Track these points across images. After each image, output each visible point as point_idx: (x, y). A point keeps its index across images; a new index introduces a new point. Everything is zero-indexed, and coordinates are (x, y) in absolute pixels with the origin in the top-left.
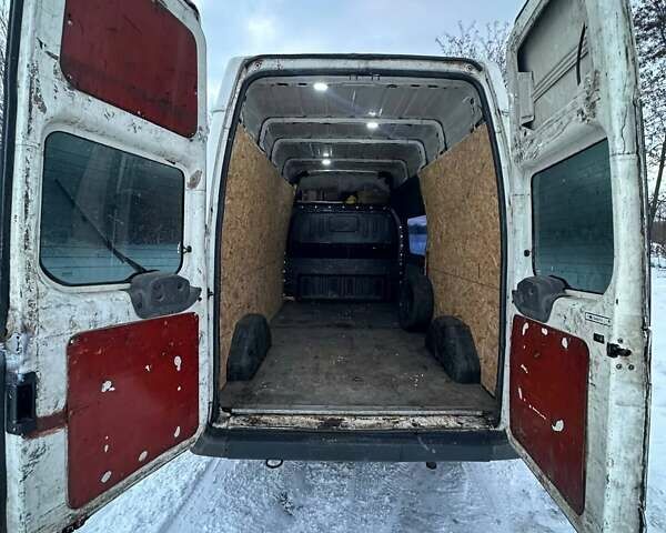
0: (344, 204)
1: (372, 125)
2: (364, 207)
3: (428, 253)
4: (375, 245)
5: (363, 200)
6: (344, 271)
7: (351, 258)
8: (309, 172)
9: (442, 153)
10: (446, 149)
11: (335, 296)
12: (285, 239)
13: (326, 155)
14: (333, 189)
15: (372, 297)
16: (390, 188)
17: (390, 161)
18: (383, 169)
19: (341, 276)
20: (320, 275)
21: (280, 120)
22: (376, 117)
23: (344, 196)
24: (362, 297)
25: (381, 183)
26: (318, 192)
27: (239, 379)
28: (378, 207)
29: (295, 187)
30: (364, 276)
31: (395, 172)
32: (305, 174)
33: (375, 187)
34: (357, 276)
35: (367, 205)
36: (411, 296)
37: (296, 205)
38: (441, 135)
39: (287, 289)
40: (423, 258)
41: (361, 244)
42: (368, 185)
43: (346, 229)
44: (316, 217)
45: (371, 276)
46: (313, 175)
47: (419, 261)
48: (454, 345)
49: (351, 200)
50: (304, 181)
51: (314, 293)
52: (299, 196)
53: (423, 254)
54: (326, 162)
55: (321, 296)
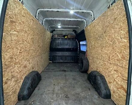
0: (64, 38)
1: (72, 12)
2: (69, 39)
3: (87, 51)
4: (72, 48)
5: (69, 37)
6: (64, 55)
7: (66, 51)
8: (55, 30)
9: (92, 21)
10: (94, 19)
11: (62, 61)
12: (49, 47)
13: (59, 25)
14: (62, 34)
15: (71, 61)
16: (76, 34)
17: (76, 27)
18: (74, 29)
19: (63, 56)
20: (59, 56)
21: (43, 10)
22: (73, 9)
23: (64, 36)
24: (69, 61)
25: (73, 33)
26: (58, 35)
27: (23, 100)
28: (73, 39)
29: (52, 33)
30: (69, 56)
31: (77, 30)
32: (54, 30)
33: (72, 34)
34: (68, 56)
35: (70, 38)
36: (82, 63)
37: (52, 38)
38: (93, 15)
39: (50, 60)
40: (85, 52)
41: (69, 48)
42: (70, 33)
43: (65, 44)
44: (57, 41)
45: (71, 56)
46: (56, 31)
47: (84, 53)
48: (100, 84)
49: (66, 37)
50: (54, 32)
51: (57, 60)
52: (53, 36)
53: (85, 51)
54: (59, 27)
55: (59, 61)
